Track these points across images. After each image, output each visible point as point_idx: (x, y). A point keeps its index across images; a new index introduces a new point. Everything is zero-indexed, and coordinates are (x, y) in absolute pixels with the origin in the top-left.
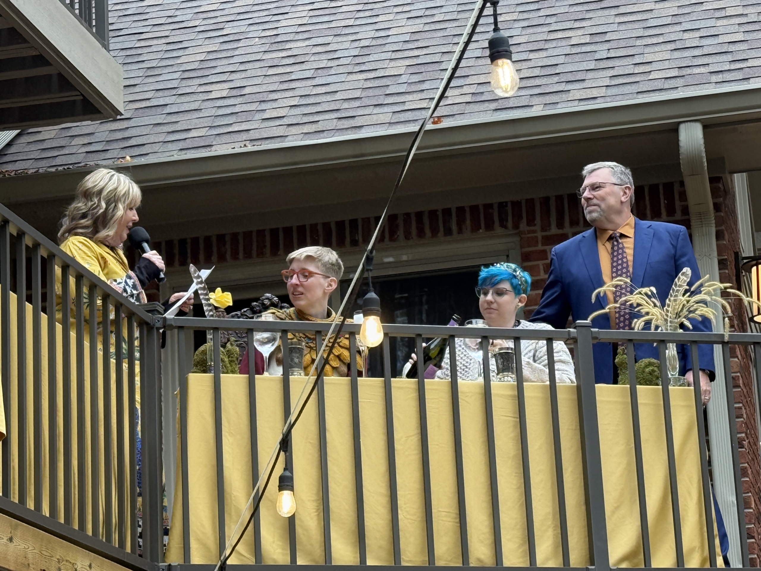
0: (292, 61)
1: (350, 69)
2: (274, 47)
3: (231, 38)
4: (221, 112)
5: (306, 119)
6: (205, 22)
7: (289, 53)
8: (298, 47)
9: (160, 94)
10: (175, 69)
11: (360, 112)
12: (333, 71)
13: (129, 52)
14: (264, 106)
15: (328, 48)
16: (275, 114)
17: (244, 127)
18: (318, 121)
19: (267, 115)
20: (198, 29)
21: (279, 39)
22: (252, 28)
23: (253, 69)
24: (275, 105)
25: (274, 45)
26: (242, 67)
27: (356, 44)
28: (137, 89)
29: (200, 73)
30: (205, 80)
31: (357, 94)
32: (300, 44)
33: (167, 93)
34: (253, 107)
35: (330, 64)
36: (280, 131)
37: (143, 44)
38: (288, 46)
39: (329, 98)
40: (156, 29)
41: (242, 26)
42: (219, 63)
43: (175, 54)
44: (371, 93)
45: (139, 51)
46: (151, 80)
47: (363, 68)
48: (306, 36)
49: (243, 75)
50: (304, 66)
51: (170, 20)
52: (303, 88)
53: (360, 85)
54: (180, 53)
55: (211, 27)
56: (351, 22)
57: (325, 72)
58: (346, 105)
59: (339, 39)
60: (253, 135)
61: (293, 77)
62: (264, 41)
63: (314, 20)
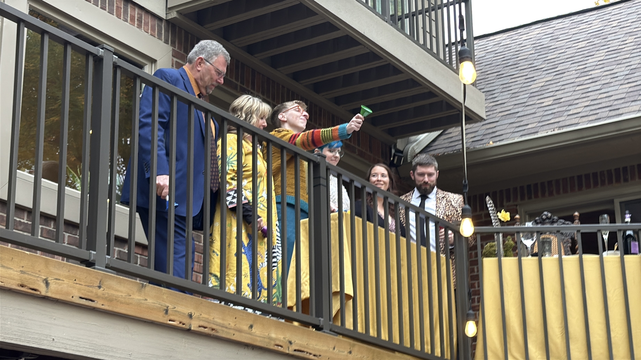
0: (591, 81)
1: (622, 82)
2: (583, 74)
3: (560, 72)
4: (546, 113)
5: (592, 113)
6: (549, 65)
7: (590, 77)
8: (595, 73)
9: (517, 106)
10: (527, 92)
11: (623, 106)
12: (612, 84)
13: (505, 86)
14: (570, 108)
15: (612, 72)
16: (575, 111)
17: (557, 120)
18: (598, 113)
19: (571, 112)
20: (543, 70)
21: (586, 70)
22: (573, 65)
23: (569, 88)
24: (576, 106)
25: (582, 74)
26: (563, 88)
27: (629, 68)
28: (505, 105)
29: (539, 93)
30: (542, 97)
31: (623, 96)
32: (597, 71)
33: (520, 105)
34: (564, 109)
35: (612, 80)
36: (576, 121)
37: (513, 80)
38: (590, 73)
39: (607, 99)
40: (522, 71)
41: (567, 65)
42: (551, 86)
43: (529, 84)
44: (631, 94)
45: (510, 85)
46: (514, 99)
47: (630, 81)
48: (601, 66)
49: (562, 92)
50: (597, 83)
51: (530, 66)
52: (593, 96)
53: (625, 90)
54: (532, 83)
55: (551, 67)
56: (627, 56)
57: (608, 85)
58: (616, 103)
59: (619, 66)
60: (561, 124)
61: (590, 90)
62: (577, 72)
63: (608, 57)
